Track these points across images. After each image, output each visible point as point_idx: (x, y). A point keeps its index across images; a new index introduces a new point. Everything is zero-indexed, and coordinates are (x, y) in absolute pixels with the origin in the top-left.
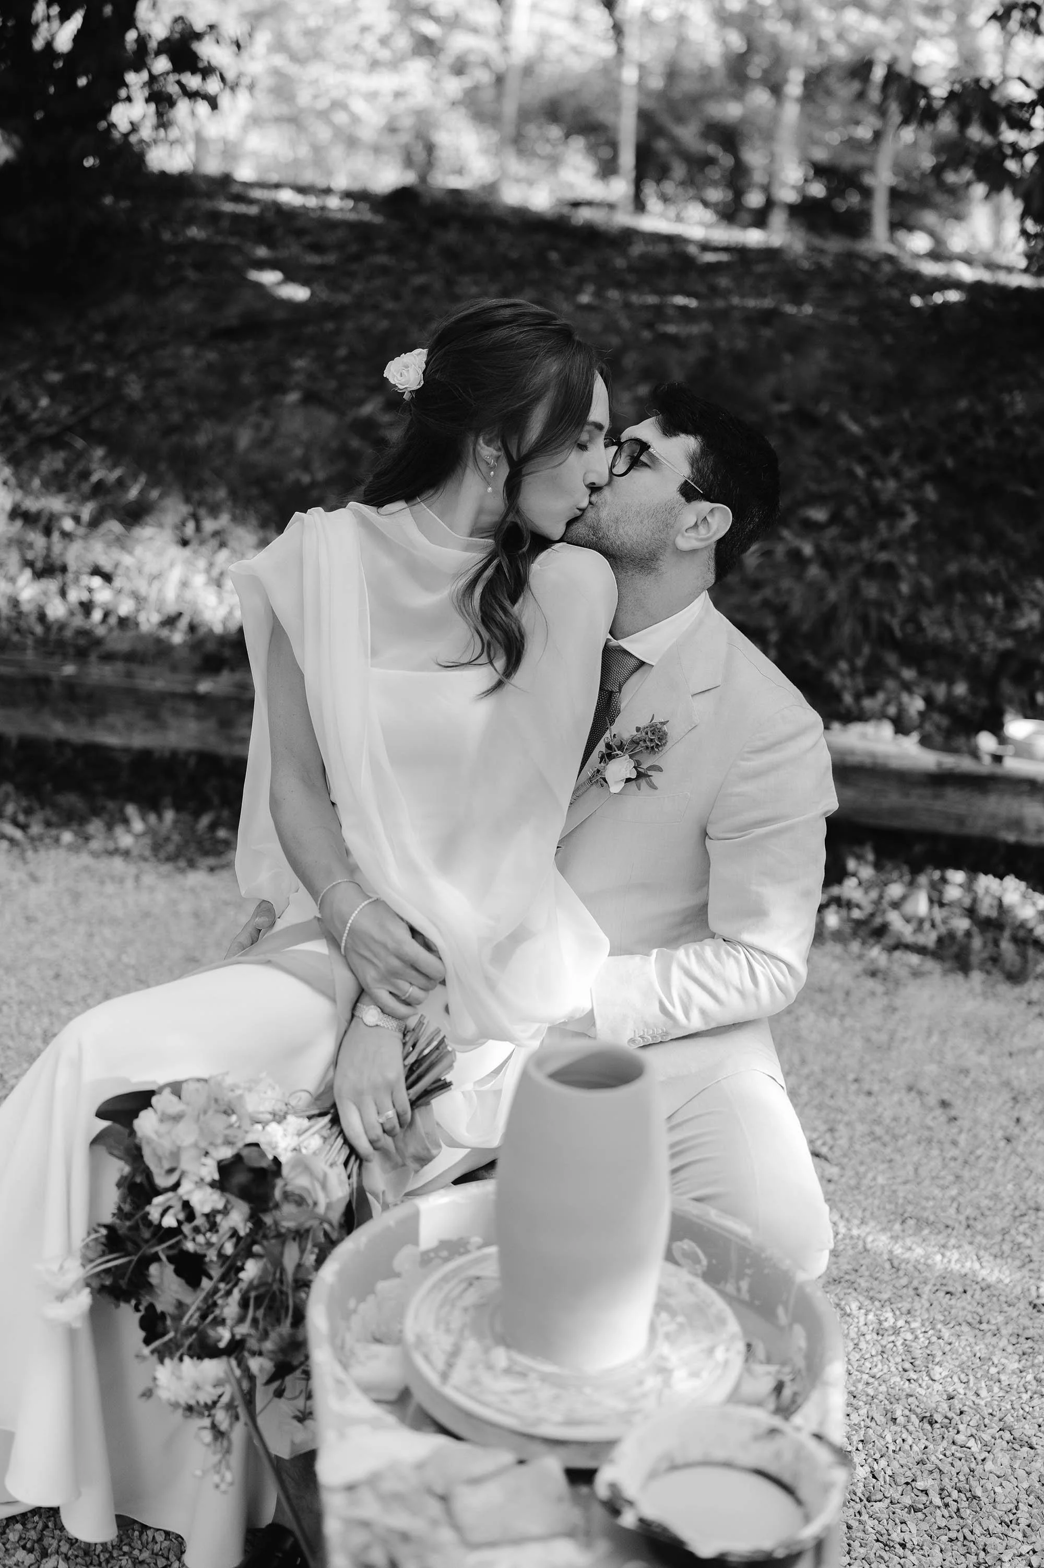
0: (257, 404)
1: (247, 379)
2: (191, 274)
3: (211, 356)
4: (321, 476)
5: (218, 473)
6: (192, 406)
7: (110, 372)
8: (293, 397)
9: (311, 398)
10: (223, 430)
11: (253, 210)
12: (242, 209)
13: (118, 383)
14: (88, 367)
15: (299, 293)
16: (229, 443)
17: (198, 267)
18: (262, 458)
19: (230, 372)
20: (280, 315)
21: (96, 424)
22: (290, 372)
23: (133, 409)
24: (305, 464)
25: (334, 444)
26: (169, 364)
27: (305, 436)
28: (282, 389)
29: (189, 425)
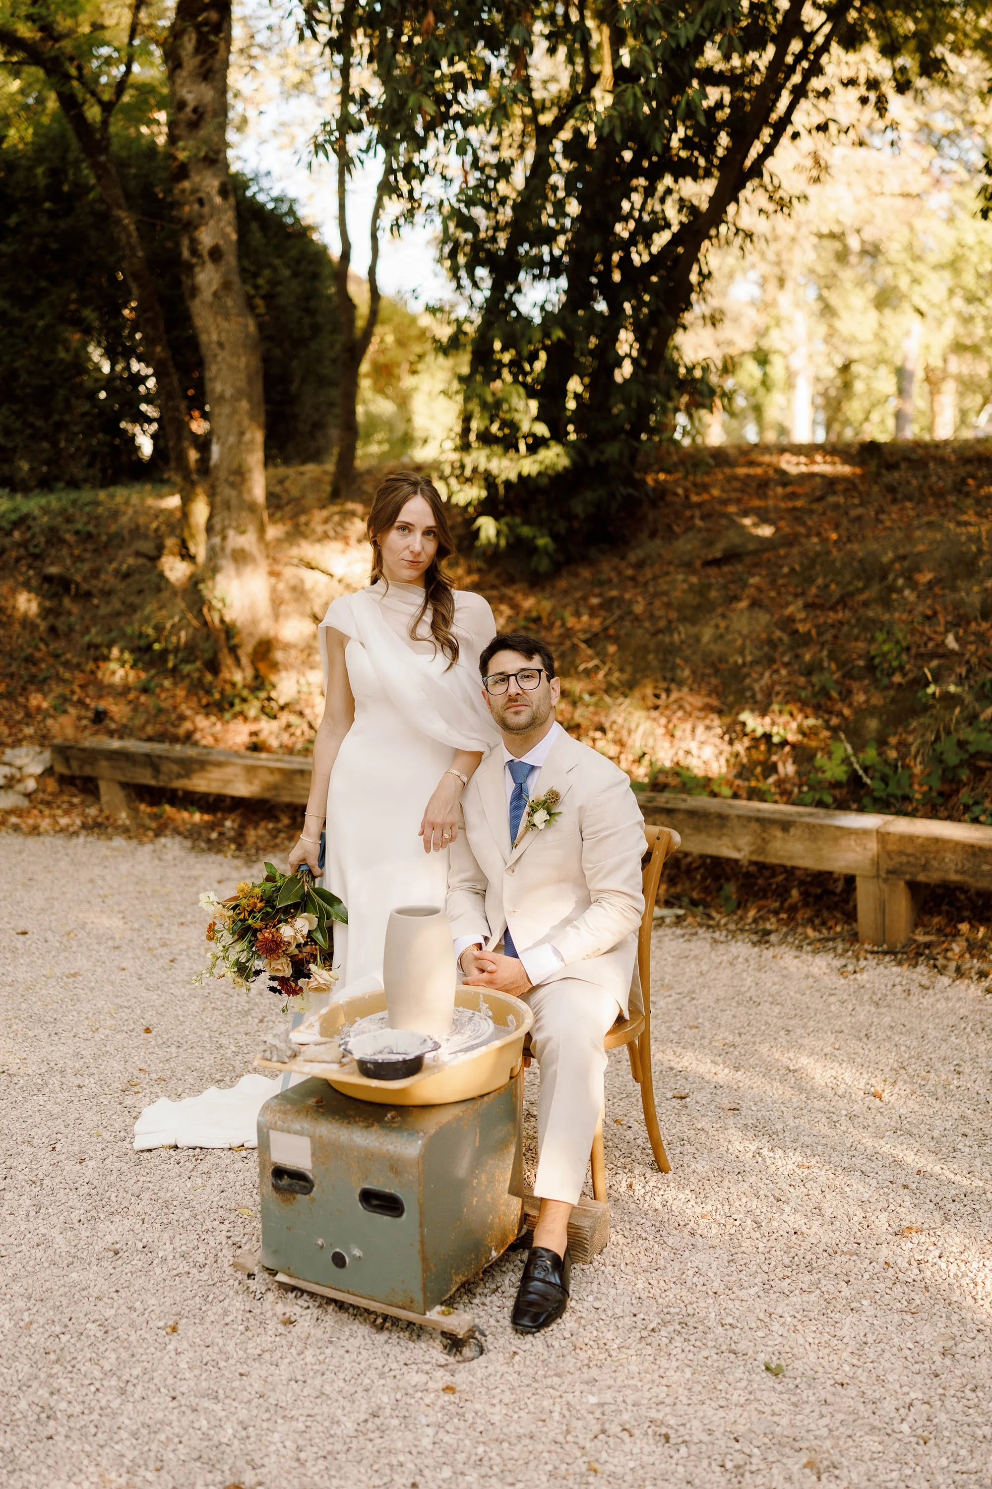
0: (720, 610)
1: (713, 594)
2: (699, 523)
3: (694, 580)
4: (749, 658)
5: (687, 660)
6: (673, 615)
7: (627, 596)
8: (744, 604)
9: (755, 604)
10: (693, 630)
11: (759, 471)
12: (752, 471)
13: (631, 602)
14: (614, 593)
15: (766, 531)
16: (697, 639)
17: (703, 518)
18: (716, 648)
19: (702, 590)
20: (751, 547)
21: (612, 632)
22: (745, 585)
23: (637, 619)
24: (741, 652)
25: (764, 636)
26: (665, 587)
27: (745, 631)
28: (736, 598)
29: (670, 629)
